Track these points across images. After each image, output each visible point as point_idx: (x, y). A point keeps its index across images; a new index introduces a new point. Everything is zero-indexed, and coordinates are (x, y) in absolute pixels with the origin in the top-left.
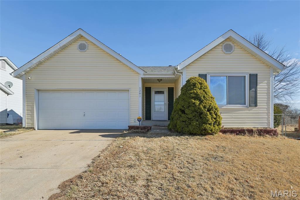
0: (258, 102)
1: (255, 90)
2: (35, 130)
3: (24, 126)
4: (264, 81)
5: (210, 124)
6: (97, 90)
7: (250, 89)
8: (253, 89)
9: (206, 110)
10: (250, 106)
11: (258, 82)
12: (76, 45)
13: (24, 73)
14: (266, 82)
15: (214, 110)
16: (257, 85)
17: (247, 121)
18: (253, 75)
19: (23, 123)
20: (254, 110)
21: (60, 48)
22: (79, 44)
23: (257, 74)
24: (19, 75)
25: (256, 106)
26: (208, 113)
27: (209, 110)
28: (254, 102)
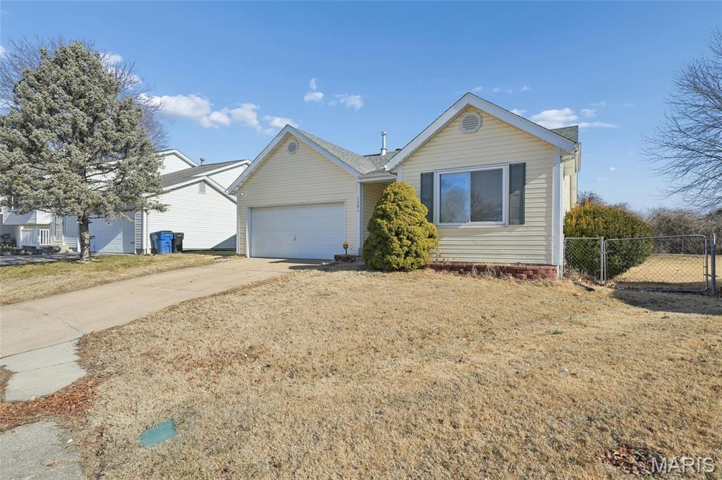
0: (526, 215)
1: (522, 193)
2: (246, 257)
3: (237, 252)
4: (540, 174)
5: (398, 255)
6: (310, 204)
7: (511, 192)
8: (517, 192)
9: (394, 234)
10: (510, 223)
11: (527, 177)
12: (286, 147)
13: (237, 189)
14: (544, 176)
15: (406, 233)
16: (524, 184)
17: (503, 252)
18: (517, 165)
19: (237, 249)
20: (519, 230)
21: (269, 153)
22: (288, 144)
23: (525, 164)
24: (233, 191)
25: (522, 222)
26: (395, 238)
27: (397, 234)
28: (519, 217)
